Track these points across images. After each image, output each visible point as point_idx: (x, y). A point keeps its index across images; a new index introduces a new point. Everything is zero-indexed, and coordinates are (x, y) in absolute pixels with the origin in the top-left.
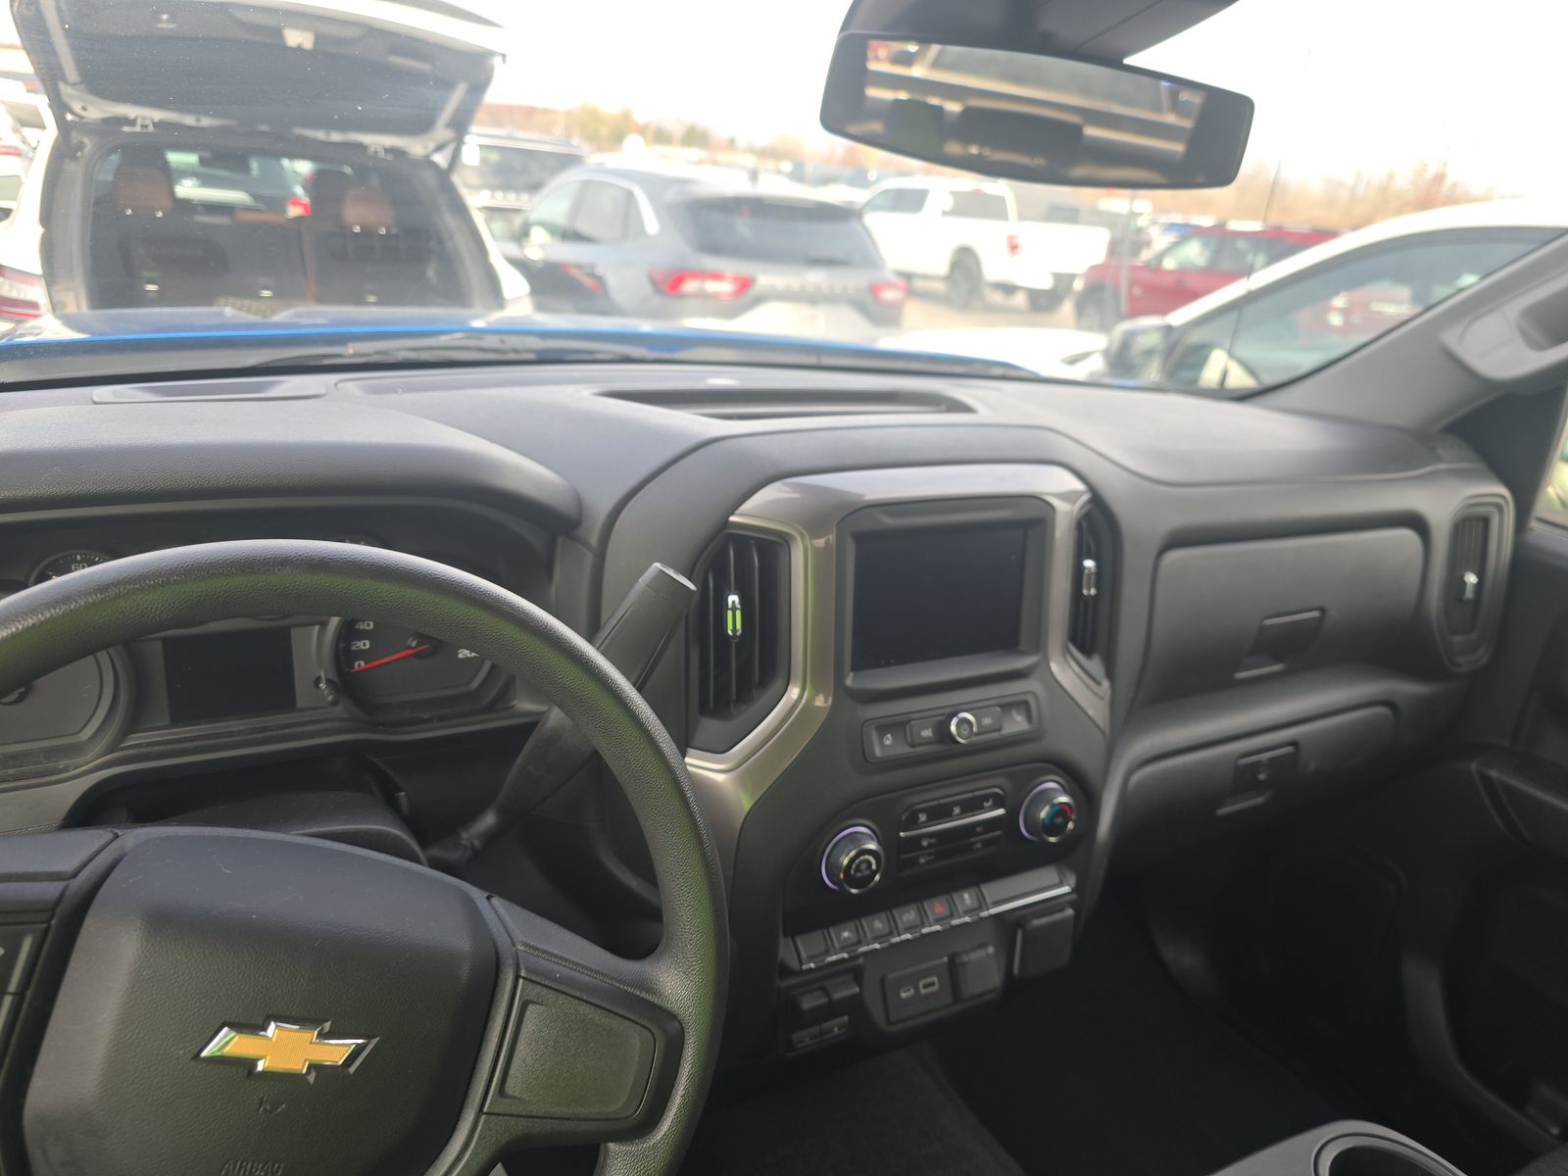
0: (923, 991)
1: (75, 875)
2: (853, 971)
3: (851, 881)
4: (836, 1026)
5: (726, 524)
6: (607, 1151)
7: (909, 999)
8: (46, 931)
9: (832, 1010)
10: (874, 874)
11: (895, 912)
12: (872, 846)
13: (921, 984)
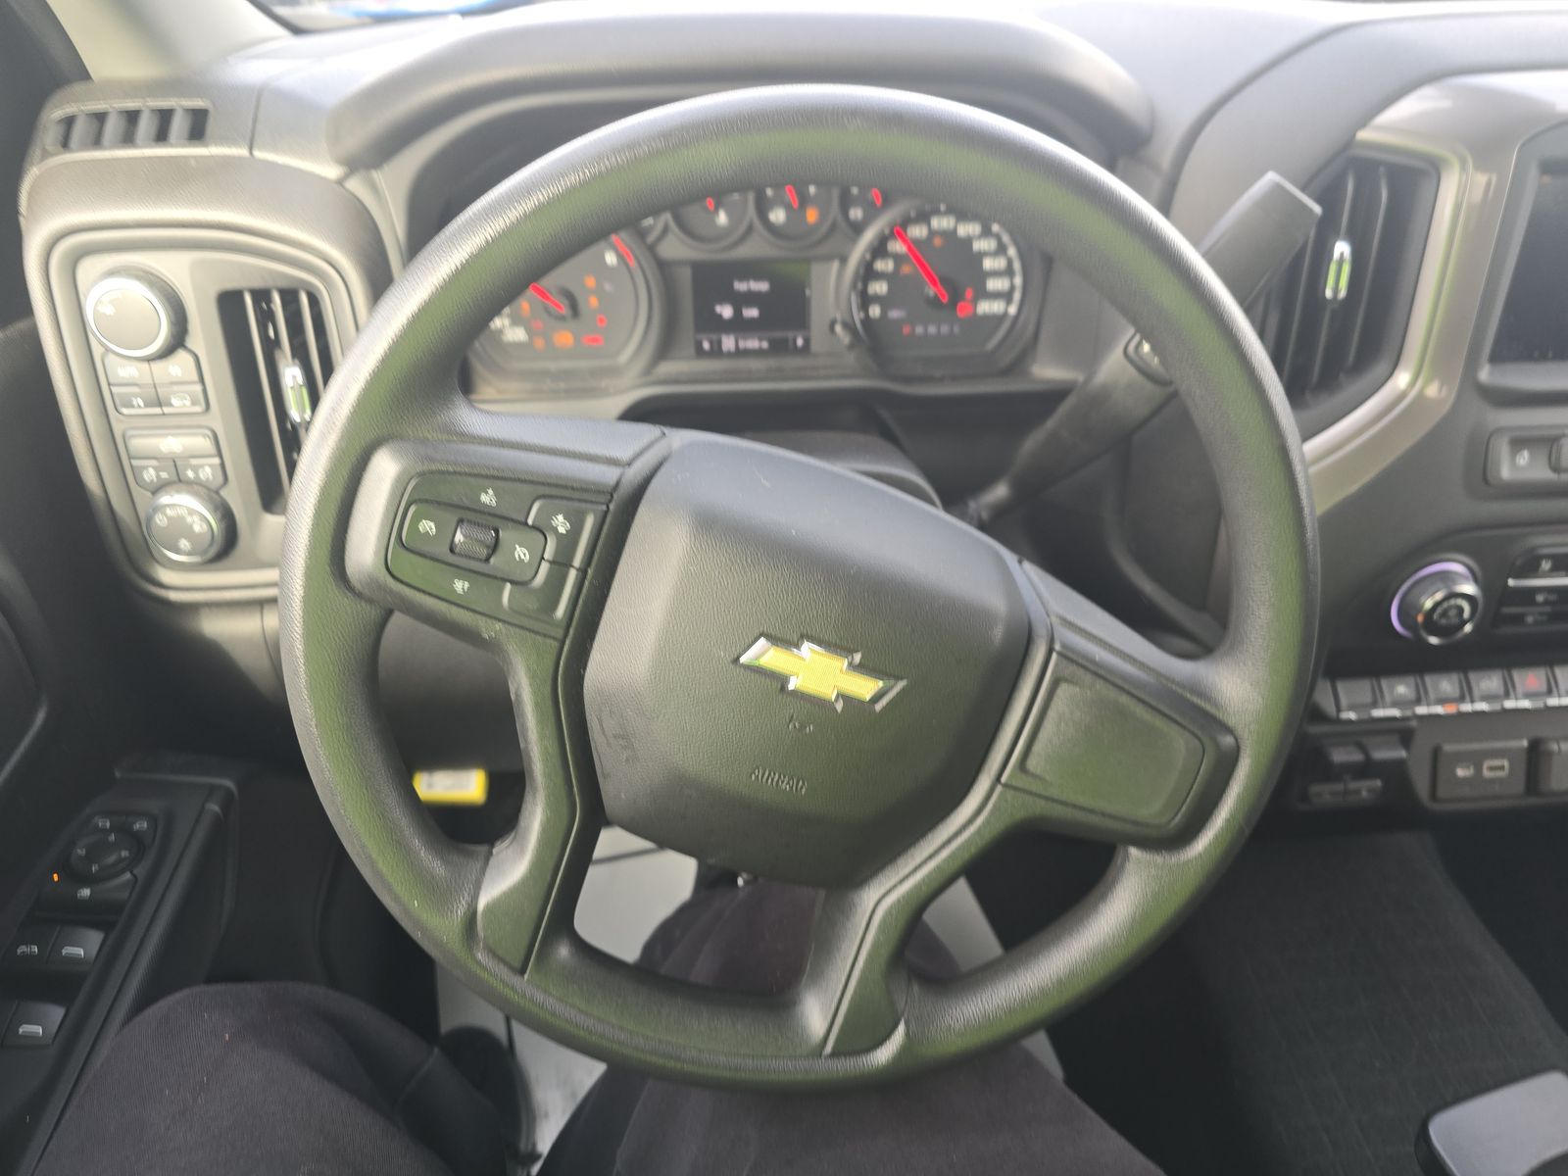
0: (1487, 773)
1: (629, 464)
2: (1402, 732)
3: (1431, 626)
4: (1366, 789)
5: (1350, 142)
6: (1126, 856)
7: (1465, 781)
8: (606, 513)
9: (1366, 769)
10: (1465, 623)
11: (1472, 676)
12: (1469, 588)
13: (1487, 764)
